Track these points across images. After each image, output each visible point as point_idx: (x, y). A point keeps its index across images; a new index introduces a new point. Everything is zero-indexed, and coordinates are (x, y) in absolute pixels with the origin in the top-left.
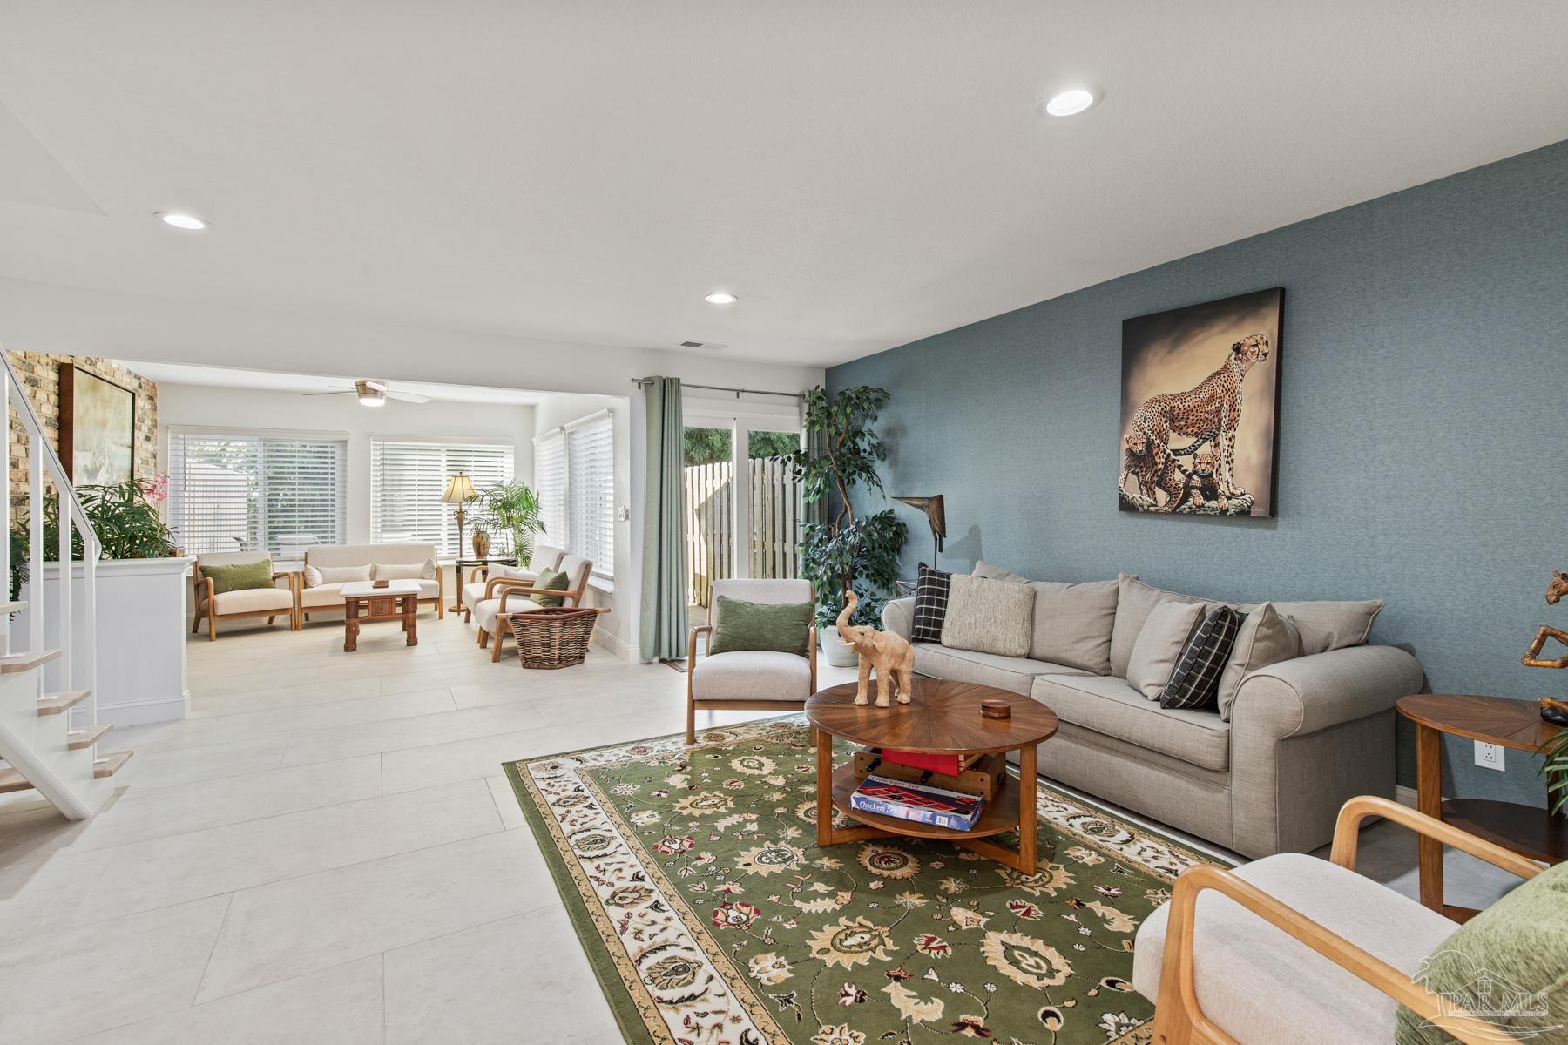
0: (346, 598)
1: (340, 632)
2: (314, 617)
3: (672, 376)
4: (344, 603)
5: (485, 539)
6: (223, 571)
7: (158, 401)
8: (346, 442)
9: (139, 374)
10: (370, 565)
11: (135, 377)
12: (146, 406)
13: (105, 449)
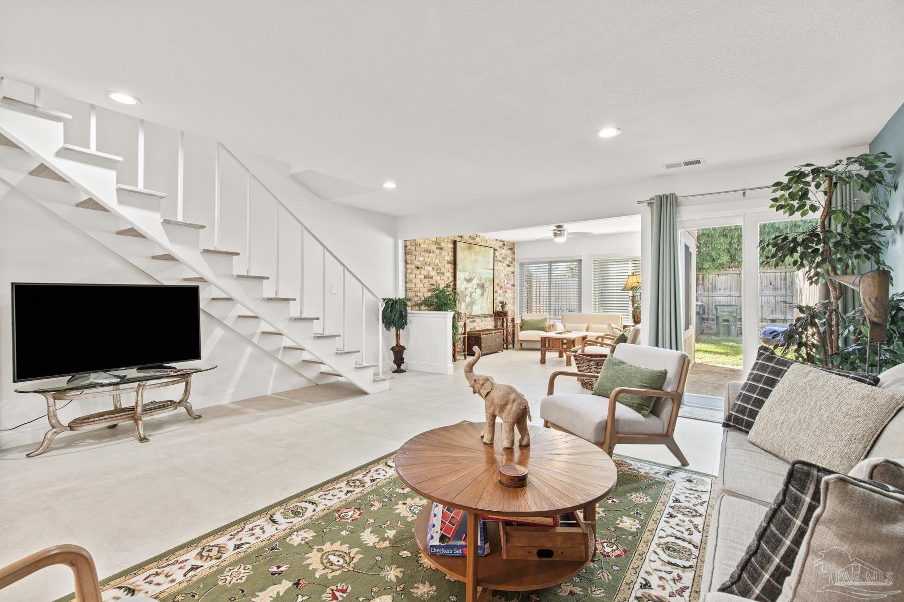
0: (541, 337)
1: (537, 355)
2: (524, 346)
3: (673, 193)
4: (540, 340)
5: (638, 313)
6: (527, 322)
7: (516, 250)
8: (581, 260)
9: (503, 239)
10: (587, 324)
11: (501, 241)
12: (507, 252)
13: (477, 271)
